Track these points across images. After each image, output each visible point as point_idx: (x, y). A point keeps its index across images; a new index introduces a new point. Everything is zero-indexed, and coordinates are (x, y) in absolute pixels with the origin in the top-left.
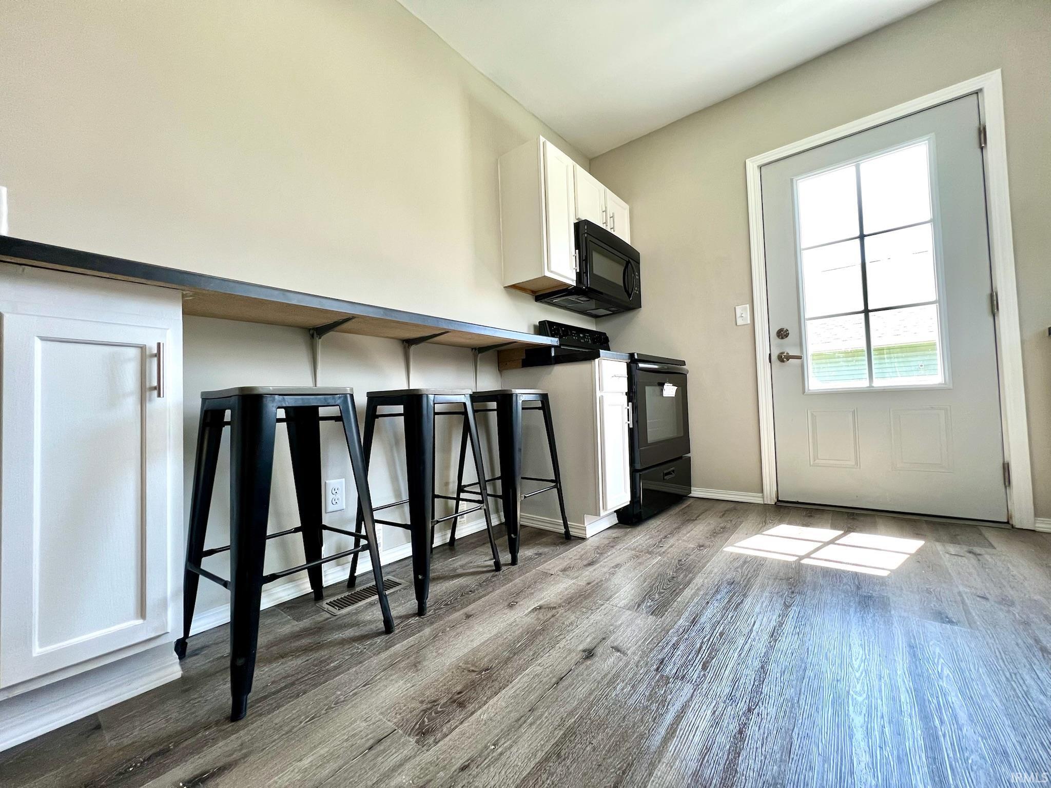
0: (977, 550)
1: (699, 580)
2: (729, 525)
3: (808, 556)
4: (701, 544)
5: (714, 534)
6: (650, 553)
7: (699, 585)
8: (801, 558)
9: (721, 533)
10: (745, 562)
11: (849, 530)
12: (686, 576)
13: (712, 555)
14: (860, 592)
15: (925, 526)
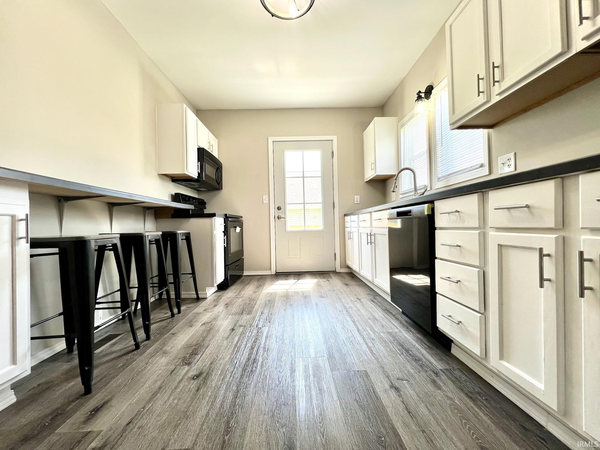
0: (329, 279)
1: (258, 303)
2: (261, 284)
3: (289, 289)
4: (254, 291)
5: (258, 287)
6: (237, 298)
7: (259, 304)
8: (287, 290)
9: (259, 287)
10: (271, 294)
11: (299, 279)
12: (254, 302)
13: (260, 294)
14: (304, 295)
15: (317, 275)
